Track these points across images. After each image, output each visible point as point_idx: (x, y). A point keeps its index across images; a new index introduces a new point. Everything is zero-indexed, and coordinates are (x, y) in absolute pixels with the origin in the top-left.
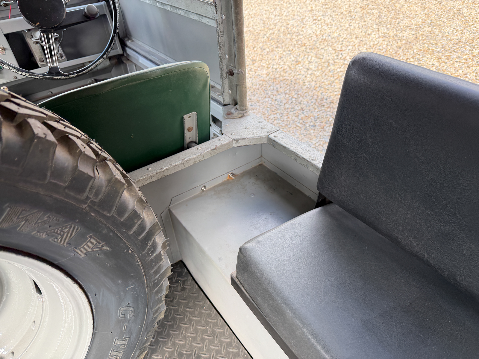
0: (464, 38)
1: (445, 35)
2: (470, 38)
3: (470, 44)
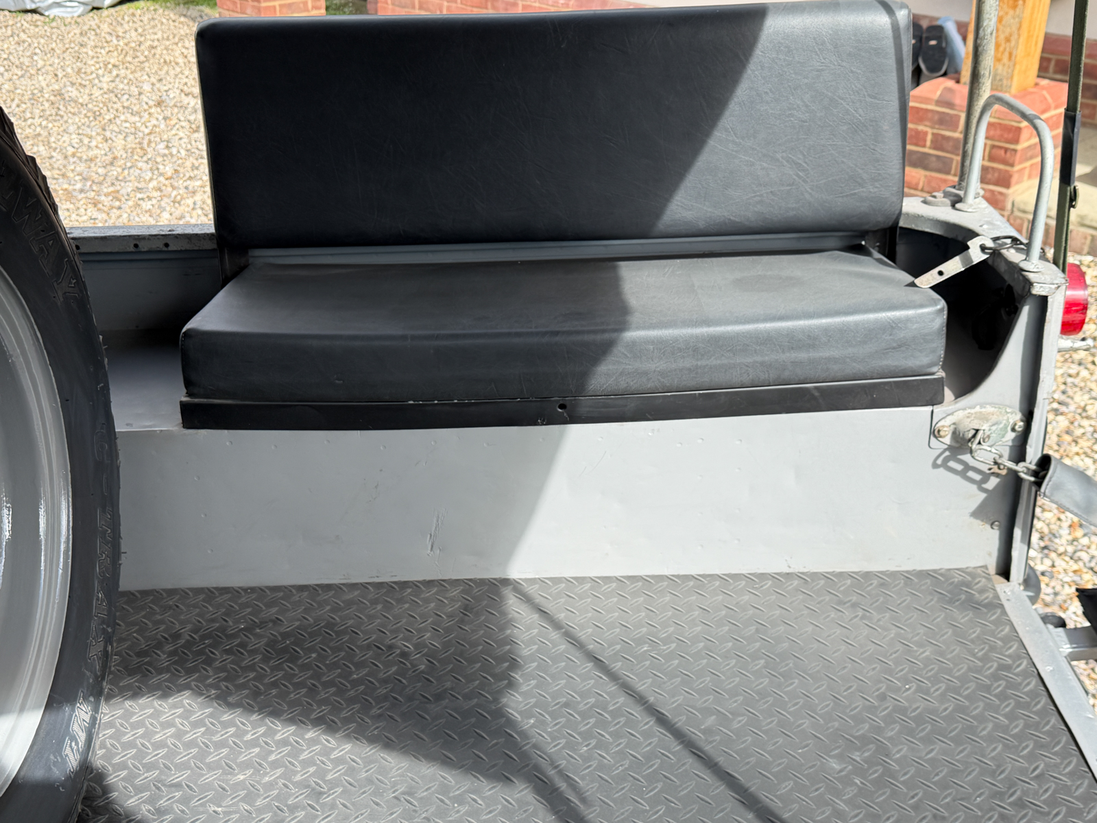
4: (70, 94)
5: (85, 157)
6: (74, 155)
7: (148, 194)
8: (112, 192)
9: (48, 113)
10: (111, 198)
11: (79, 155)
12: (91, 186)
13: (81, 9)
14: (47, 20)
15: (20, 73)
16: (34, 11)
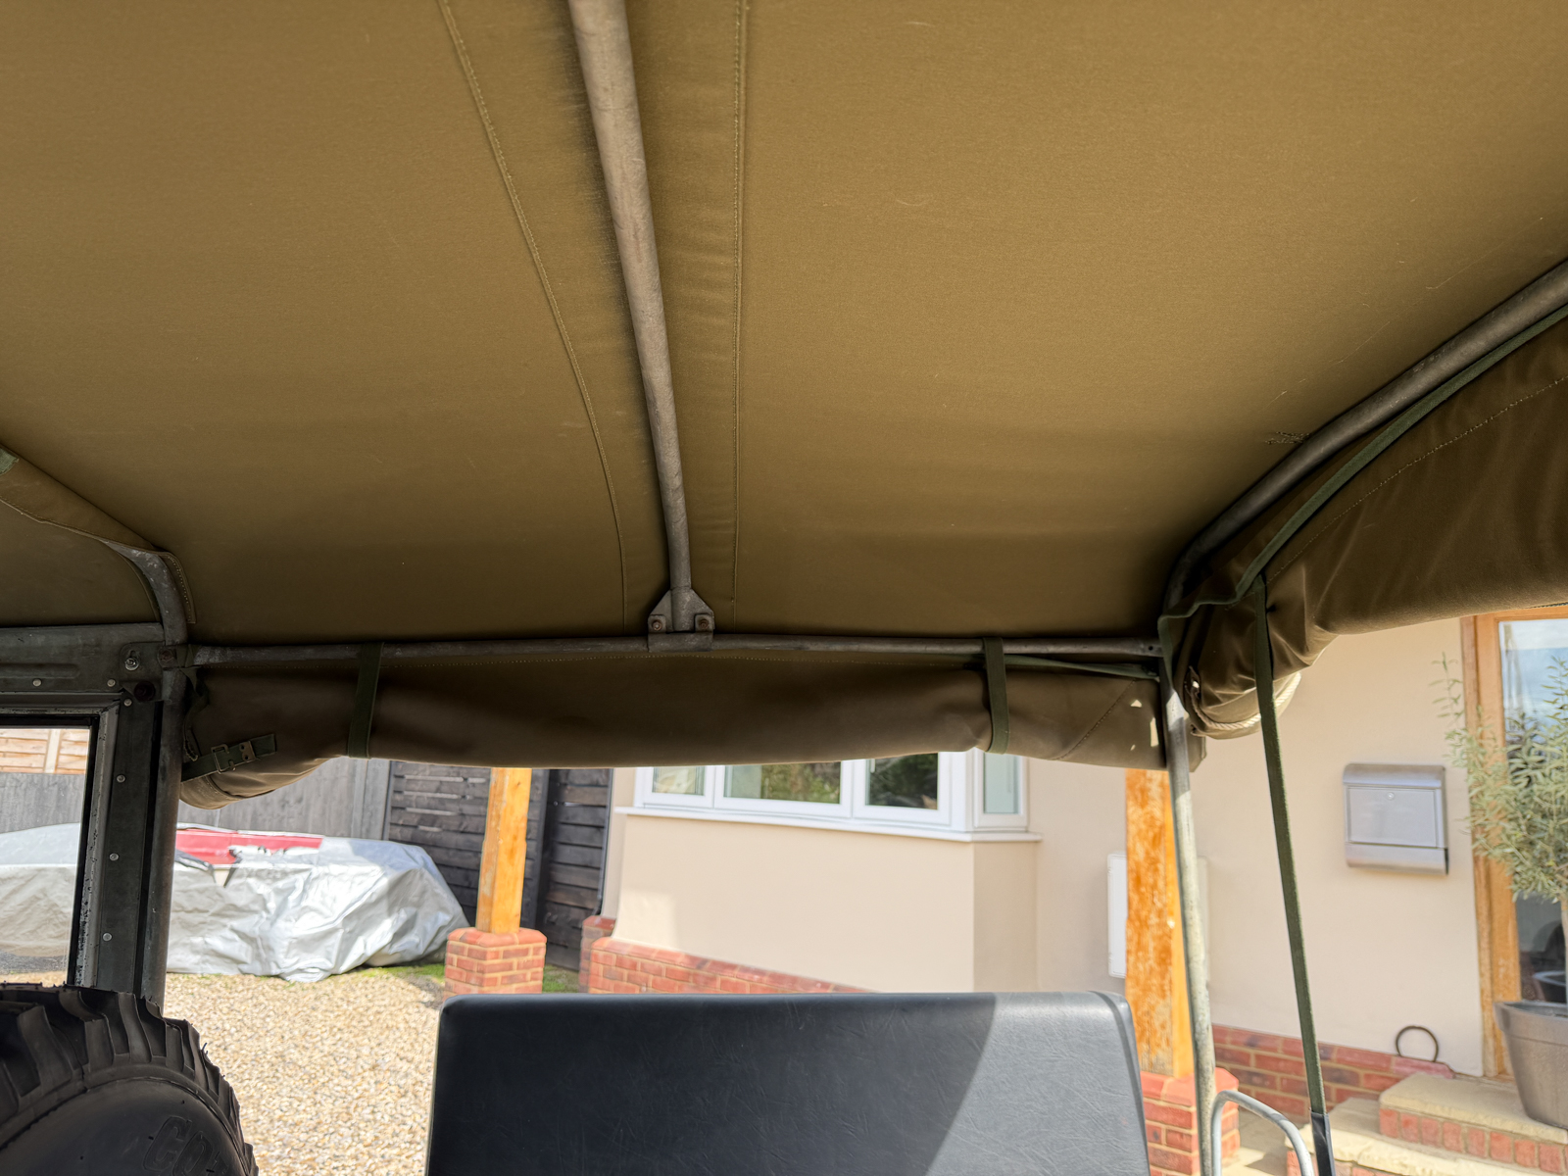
0: (325, 1112)
1: (276, 1117)
2: (341, 1110)
3: (346, 1122)
4: (292, 1056)
5: (290, 1122)
6: (279, 1119)
7: (343, 1162)
8: (309, 1160)
9: (266, 1074)
10: (306, 1166)
11: (285, 1118)
12: (289, 1152)
13: (321, 975)
14: (288, 984)
15: (249, 1034)
16: (277, 976)
